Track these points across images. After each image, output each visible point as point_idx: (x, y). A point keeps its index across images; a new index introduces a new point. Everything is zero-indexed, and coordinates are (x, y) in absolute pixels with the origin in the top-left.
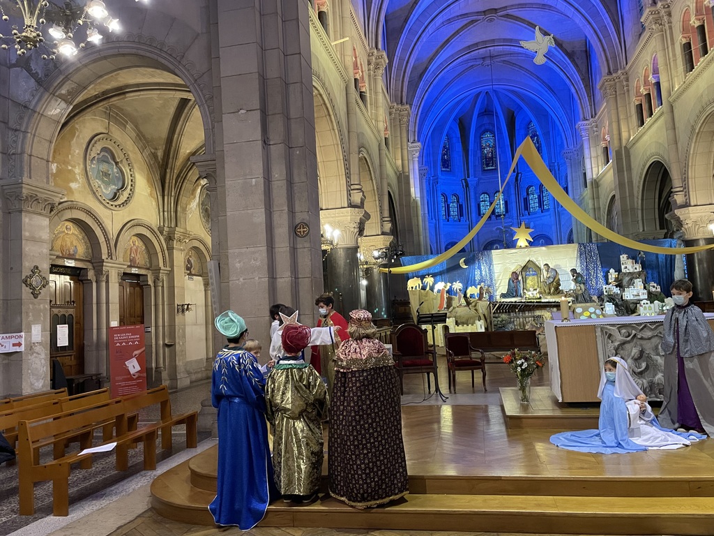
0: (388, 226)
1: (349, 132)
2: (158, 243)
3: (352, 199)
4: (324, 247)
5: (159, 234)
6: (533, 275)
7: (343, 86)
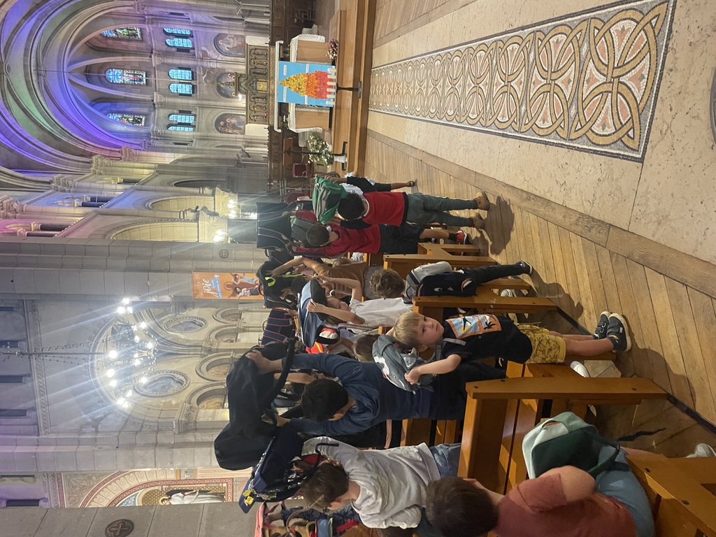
0: (207, 190)
1: (138, 216)
2: (213, 358)
3: (191, 219)
4: (229, 242)
5: (205, 358)
6: (256, 83)
7: (100, 217)
